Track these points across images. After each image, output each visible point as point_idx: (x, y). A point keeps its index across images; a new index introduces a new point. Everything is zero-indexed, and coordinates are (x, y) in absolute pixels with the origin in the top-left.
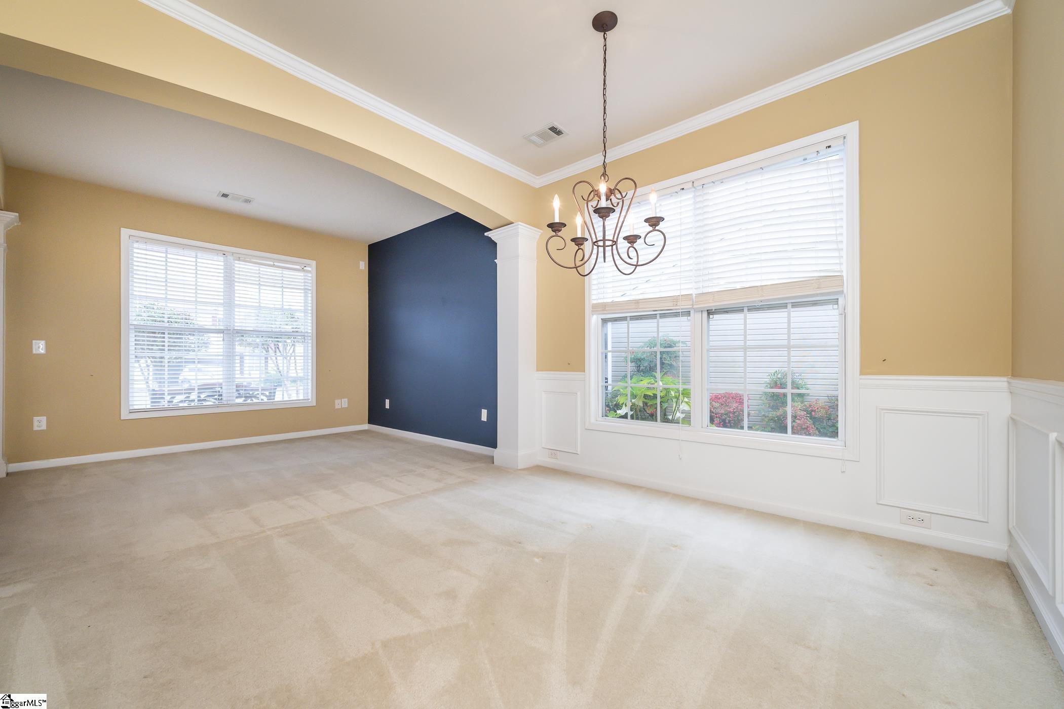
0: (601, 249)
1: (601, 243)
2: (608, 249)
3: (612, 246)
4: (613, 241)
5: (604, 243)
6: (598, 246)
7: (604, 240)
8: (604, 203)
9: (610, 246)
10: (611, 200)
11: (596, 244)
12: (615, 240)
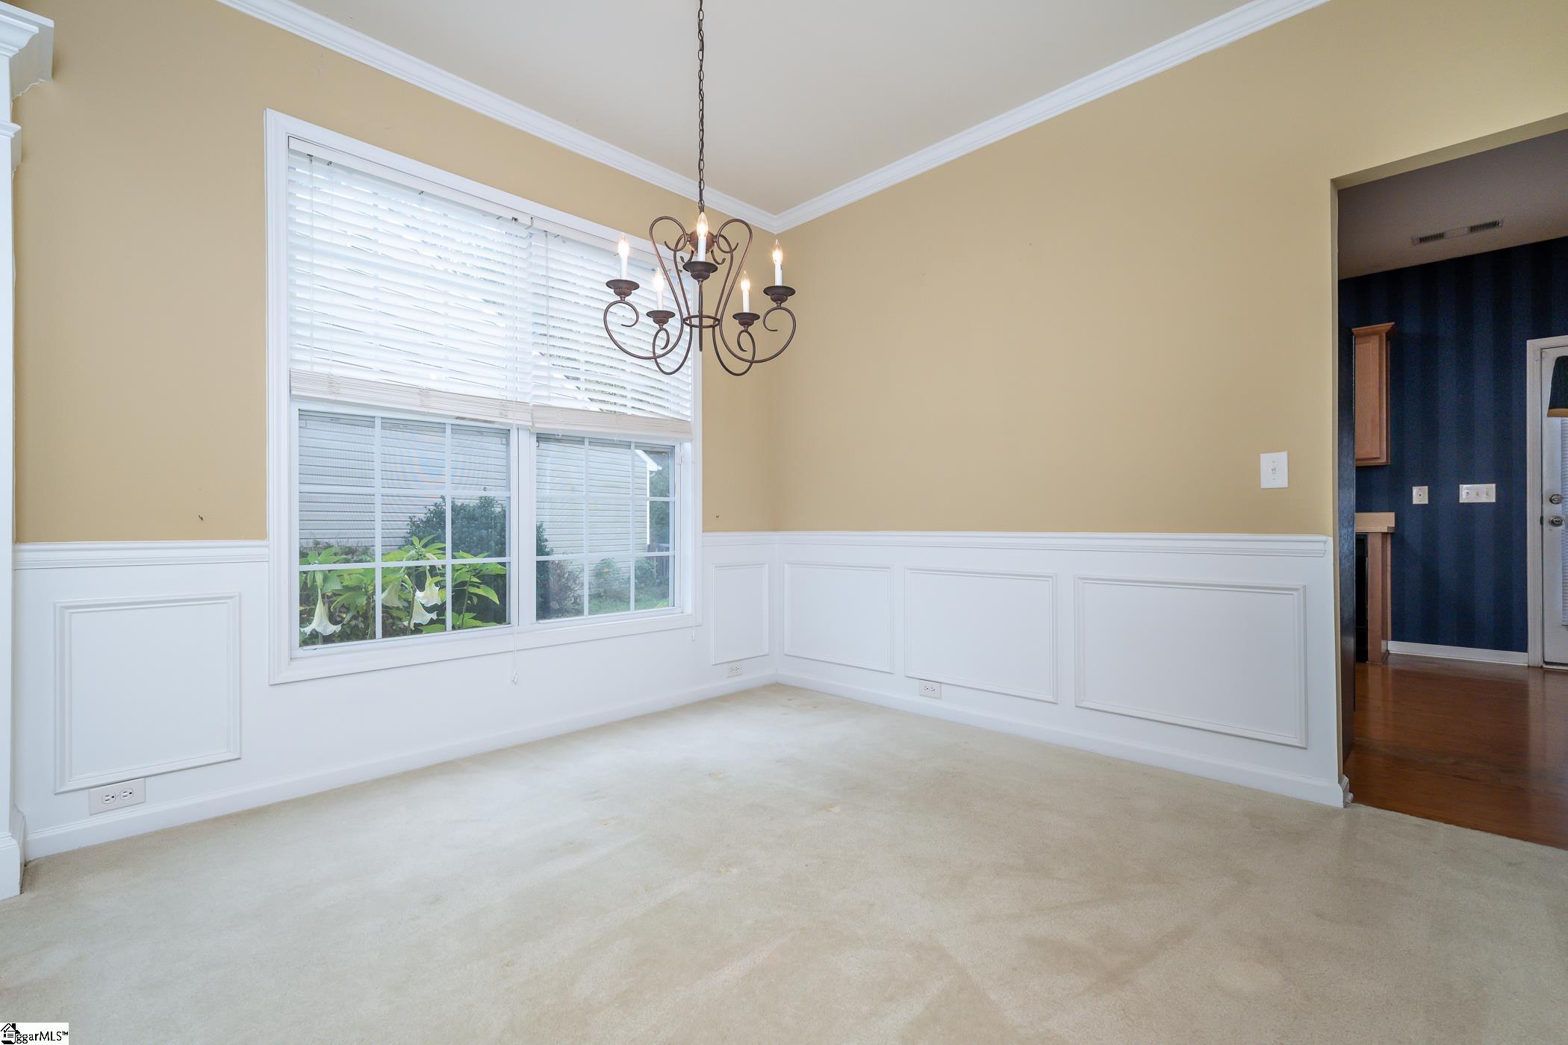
0: (696, 331)
1: (695, 321)
2: (707, 332)
3: (713, 327)
4: (715, 319)
5: (701, 321)
6: (691, 326)
7: (701, 316)
8: (701, 256)
9: (711, 326)
10: (712, 252)
11: (688, 322)
12: (718, 317)
